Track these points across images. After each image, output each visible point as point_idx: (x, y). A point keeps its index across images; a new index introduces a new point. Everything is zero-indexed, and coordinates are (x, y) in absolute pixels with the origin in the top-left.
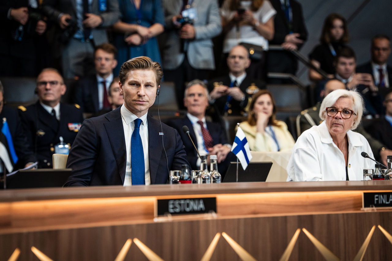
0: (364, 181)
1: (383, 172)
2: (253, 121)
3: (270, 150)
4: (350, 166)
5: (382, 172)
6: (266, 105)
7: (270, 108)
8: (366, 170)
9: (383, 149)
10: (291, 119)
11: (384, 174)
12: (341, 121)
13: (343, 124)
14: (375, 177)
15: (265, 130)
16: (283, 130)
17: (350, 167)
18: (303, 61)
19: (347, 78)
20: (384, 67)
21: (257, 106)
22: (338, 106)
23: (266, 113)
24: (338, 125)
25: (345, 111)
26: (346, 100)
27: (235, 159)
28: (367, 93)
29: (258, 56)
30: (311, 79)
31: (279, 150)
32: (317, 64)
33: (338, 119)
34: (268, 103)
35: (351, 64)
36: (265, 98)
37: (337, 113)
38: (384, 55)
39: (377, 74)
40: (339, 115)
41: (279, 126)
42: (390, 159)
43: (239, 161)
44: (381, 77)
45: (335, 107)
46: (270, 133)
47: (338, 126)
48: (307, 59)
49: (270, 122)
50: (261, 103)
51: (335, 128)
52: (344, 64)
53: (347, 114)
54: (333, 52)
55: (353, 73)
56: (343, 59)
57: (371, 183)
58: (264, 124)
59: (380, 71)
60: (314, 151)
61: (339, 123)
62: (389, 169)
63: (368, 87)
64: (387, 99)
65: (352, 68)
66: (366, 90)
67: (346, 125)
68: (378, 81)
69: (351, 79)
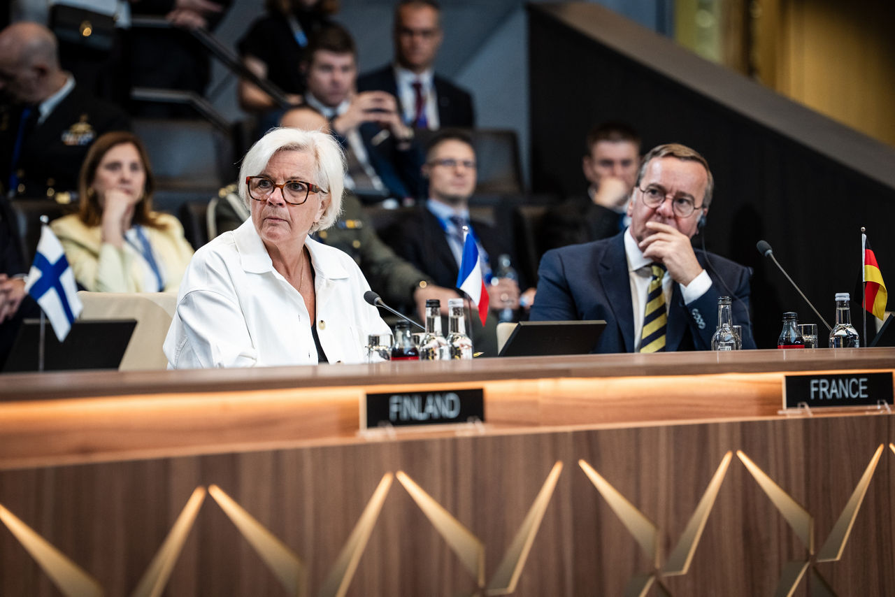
0: (371, 365)
1: (416, 340)
2: (93, 214)
3: (138, 290)
4: (322, 324)
5: (412, 340)
6: (126, 172)
7: (138, 179)
8: (376, 337)
9: (423, 284)
10: (194, 209)
11: (417, 347)
12: (285, 211)
13: (289, 218)
14: (398, 355)
15: (125, 238)
16: (171, 238)
17: (322, 328)
18: (224, 59)
19: (333, 106)
20: (426, 78)
21: (103, 173)
22: (275, 173)
23: (128, 192)
24: (277, 222)
25: (294, 185)
26: (295, 156)
27: (37, 311)
28: (384, 142)
29: (105, 43)
30: (246, 105)
31: (161, 290)
32: (258, 68)
33: (276, 207)
34: (134, 167)
35: (345, 69)
36: (125, 154)
37: (273, 191)
38: (425, 47)
39: (408, 96)
40: (276, 195)
41: (162, 228)
42: (433, 307)
43: (46, 317)
44: (420, 103)
45: (268, 176)
46: (139, 244)
47: (275, 225)
48: (233, 54)
49: (138, 217)
50: (115, 166)
51: (271, 227)
52: (328, 68)
53: (300, 191)
54: (301, 37)
55: (351, 94)
56: (325, 57)
57: (387, 367)
58: (123, 221)
59: (417, 87)
60: (229, 293)
61: (278, 216)
62: (430, 332)
63: (388, 127)
64: (431, 159)
65: (346, 79)
66: (382, 136)
67: (296, 220)
68: (410, 113)
69: (344, 108)
